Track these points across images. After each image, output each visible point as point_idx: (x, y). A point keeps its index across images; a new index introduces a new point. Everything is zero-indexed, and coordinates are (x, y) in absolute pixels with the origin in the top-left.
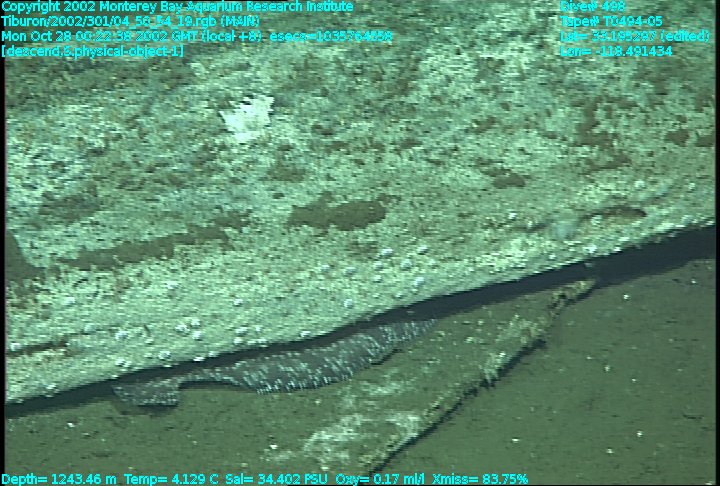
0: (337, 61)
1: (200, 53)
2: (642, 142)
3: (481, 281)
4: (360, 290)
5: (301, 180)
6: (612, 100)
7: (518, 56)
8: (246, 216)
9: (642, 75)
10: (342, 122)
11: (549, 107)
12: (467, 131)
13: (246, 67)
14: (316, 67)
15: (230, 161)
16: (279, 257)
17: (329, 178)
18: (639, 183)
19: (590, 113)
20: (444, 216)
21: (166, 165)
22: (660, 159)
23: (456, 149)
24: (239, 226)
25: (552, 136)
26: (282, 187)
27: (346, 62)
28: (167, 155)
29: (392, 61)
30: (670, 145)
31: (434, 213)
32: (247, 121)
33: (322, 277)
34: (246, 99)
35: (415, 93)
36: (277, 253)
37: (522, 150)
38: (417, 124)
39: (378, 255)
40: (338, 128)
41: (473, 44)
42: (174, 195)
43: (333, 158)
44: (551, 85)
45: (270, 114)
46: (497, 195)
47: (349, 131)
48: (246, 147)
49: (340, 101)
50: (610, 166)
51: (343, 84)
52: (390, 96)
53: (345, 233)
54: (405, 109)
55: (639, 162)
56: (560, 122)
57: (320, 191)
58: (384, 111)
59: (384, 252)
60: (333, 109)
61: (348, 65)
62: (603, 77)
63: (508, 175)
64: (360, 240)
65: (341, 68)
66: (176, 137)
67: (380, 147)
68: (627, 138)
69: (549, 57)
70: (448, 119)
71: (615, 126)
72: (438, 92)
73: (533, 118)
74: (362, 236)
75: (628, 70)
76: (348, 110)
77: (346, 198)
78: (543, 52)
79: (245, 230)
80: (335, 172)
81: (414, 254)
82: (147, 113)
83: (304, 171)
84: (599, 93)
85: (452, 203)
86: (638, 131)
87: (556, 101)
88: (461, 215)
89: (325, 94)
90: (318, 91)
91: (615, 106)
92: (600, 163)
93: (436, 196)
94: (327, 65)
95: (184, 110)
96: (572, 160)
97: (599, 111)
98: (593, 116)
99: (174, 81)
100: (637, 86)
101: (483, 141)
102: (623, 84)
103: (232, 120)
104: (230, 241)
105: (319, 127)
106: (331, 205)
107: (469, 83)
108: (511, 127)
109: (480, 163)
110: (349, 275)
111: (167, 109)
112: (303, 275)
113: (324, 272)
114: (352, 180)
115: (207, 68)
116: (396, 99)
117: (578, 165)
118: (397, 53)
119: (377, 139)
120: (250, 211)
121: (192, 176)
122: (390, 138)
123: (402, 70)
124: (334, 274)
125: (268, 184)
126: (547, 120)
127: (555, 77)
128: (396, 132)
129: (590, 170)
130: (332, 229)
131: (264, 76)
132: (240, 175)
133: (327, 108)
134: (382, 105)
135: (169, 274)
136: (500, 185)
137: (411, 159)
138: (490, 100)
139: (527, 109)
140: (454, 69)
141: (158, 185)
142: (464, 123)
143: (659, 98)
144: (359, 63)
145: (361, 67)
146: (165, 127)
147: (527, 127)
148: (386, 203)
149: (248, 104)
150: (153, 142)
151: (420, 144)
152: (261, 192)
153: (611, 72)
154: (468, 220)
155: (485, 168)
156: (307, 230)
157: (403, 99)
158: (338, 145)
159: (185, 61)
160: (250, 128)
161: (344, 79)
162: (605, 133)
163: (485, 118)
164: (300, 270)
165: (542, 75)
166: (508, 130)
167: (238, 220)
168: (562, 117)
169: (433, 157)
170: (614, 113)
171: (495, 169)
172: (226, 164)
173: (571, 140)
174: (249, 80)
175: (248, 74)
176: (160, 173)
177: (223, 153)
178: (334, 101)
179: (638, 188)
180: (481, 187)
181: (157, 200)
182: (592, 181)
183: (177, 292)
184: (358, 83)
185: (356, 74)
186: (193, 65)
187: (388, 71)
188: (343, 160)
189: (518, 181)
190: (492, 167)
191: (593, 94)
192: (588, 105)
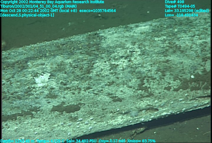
0: (70, 63)
1: (31, 60)
2: (157, 89)
3: (109, 128)
4: (73, 130)
5: (56, 98)
6: (149, 77)
7: (123, 63)
8: (39, 108)
9: (158, 70)
10: (70, 81)
11: (131, 79)
12: (106, 85)
13: (43, 64)
14: (64, 65)
15: (36, 92)
16: (48, 120)
17: (64, 98)
18: (156, 101)
19: (142, 81)
20: (98, 110)
21: (17, 93)
22: (162, 95)
23: (102, 90)
24: (37, 111)
25: (131, 87)
26: (50, 100)
27: (73, 64)
28: (18, 90)
29: (86, 64)
30: (165, 91)
31: (95, 108)
32: (42, 80)
33: (61, 126)
34: (42, 74)
35: (92, 73)
36: (48, 119)
37: (122, 91)
38: (92, 82)
39: (78, 120)
40: (68, 83)
41: (110, 60)
42: (18, 101)
43: (66, 92)
44: (132, 72)
45: (49, 78)
46: (114, 104)
47: (71, 84)
48: (41, 88)
49: (70, 75)
50: (147, 96)
51: (71, 70)
52: (84, 74)
53: (68, 114)
54: (88, 78)
55: (156, 95)
56: (133, 83)
57: (61, 101)
58: (82, 79)
59: (80, 119)
60: (67, 78)
61: (73, 65)
62: (147, 70)
63: (117, 98)
64: (72, 116)
65: (71, 66)
66: (21, 84)
67: (80, 89)
68: (153, 88)
69: (132, 64)
70: (100, 81)
71: (150, 85)
72: (98, 73)
73: (126, 82)
74: (73, 115)
75: (154, 68)
76: (72, 78)
77: (69, 103)
78: (130, 62)
79: (38, 112)
80: (66, 96)
81: (89, 120)
82: (13, 77)
83: (57, 95)
84: (145, 75)
85: (100, 106)
86: (156, 86)
87: (133, 77)
88: (103, 109)
89: (65, 73)
90: (64, 72)
91: (150, 79)
92: (145, 95)
93: (95, 104)
94: (67, 64)
95: (24, 77)
96: (136, 94)
97: (145, 80)
98: (143, 82)
99: (22, 68)
100: (157, 73)
101: (110, 88)
102: (153, 73)
103: (37, 80)
104: (34, 116)
105: (63, 83)
106: (64, 106)
107: (108, 71)
108: (119, 84)
109: (109, 94)
110: (69, 126)
111: (19, 76)
112: (55, 125)
113: (62, 125)
114: (71, 99)
115: (32, 64)
116: (86, 75)
117: (138, 96)
118: (88, 61)
119: (79, 86)
120: (40, 107)
121: (24, 96)
122: (83, 86)
123: (89, 67)
124: (65, 125)
125: (46, 99)
126: (130, 82)
127: (133, 70)
128: (85, 85)
129: (141, 97)
130: (64, 113)
131: (48, 67)
132: (38, 96)
133: (66, 77)
134: (82, 76)
135: (15, 125)
136: (114, 101)
137: (89, 93)
138: (113, 76)
139: (124, 79)
140: (104, 67)
141: (14, 99)
142: (105, 83)
143: (163, 77)
144: (76, 64)
145: (77, 65)
146: (18, 82)
147: (124, 84)
148: (81, 105)
149: (43, 75)
150: (14, 86)
151: (92, 88)
152: (44, 101)
153: (149, 69)
154: (105, 111)
155: (110, 96)
156: (57, 113)
157: (88, 75)
158: (68, 88)
159: (26, 62)
160: (42, 83)
161: (72, 68)
162: (146, 87)
163: (111, 81)
164: (54, 124)
165: (129, 69)
166: (118, 85)
167: (36, 109)
168: (134, 82)
169: (95, 92)
170: (149, 81)
171: (113, 96)
172: (34, 93)
173: (136, 88)
174: (44, 68)
175: (44, 66)
176: (15, 95)
177: (34, 90)
178: (68, 75)
179: (156, 103)
180: (109, 101)
181: (13, 103)
182: (142, 100)
183: (17, 130)
184: (76, 70)
185: (75, 67)
186: (28, 63)
187: (85, 67)
188: (69, 93)
189: (120, 100)
190: (112, 95)
191: (143, 75)
192: (142, 78)
